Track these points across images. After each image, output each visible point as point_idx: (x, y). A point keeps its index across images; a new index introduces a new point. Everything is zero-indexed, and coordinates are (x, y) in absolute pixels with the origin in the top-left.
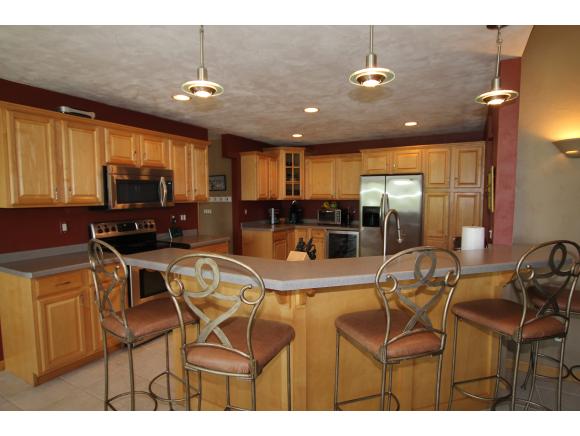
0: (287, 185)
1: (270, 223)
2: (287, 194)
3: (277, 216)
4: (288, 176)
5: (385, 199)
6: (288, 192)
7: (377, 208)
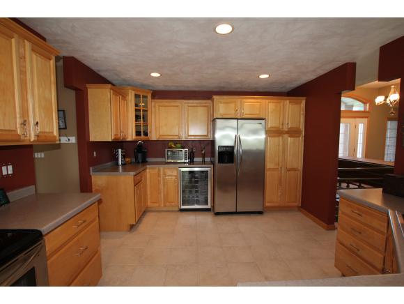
0: (136, 126)
1: (117, 164)
2: (137, 135)
3: (124, 156)
4: (137, 117)
5: (238, 140)
6: (138, 133)
7: (232, 148)
